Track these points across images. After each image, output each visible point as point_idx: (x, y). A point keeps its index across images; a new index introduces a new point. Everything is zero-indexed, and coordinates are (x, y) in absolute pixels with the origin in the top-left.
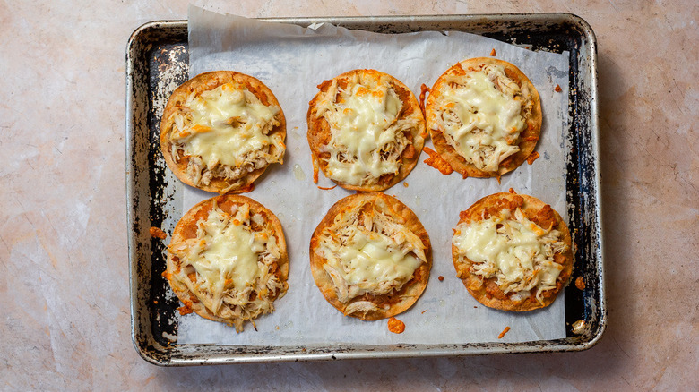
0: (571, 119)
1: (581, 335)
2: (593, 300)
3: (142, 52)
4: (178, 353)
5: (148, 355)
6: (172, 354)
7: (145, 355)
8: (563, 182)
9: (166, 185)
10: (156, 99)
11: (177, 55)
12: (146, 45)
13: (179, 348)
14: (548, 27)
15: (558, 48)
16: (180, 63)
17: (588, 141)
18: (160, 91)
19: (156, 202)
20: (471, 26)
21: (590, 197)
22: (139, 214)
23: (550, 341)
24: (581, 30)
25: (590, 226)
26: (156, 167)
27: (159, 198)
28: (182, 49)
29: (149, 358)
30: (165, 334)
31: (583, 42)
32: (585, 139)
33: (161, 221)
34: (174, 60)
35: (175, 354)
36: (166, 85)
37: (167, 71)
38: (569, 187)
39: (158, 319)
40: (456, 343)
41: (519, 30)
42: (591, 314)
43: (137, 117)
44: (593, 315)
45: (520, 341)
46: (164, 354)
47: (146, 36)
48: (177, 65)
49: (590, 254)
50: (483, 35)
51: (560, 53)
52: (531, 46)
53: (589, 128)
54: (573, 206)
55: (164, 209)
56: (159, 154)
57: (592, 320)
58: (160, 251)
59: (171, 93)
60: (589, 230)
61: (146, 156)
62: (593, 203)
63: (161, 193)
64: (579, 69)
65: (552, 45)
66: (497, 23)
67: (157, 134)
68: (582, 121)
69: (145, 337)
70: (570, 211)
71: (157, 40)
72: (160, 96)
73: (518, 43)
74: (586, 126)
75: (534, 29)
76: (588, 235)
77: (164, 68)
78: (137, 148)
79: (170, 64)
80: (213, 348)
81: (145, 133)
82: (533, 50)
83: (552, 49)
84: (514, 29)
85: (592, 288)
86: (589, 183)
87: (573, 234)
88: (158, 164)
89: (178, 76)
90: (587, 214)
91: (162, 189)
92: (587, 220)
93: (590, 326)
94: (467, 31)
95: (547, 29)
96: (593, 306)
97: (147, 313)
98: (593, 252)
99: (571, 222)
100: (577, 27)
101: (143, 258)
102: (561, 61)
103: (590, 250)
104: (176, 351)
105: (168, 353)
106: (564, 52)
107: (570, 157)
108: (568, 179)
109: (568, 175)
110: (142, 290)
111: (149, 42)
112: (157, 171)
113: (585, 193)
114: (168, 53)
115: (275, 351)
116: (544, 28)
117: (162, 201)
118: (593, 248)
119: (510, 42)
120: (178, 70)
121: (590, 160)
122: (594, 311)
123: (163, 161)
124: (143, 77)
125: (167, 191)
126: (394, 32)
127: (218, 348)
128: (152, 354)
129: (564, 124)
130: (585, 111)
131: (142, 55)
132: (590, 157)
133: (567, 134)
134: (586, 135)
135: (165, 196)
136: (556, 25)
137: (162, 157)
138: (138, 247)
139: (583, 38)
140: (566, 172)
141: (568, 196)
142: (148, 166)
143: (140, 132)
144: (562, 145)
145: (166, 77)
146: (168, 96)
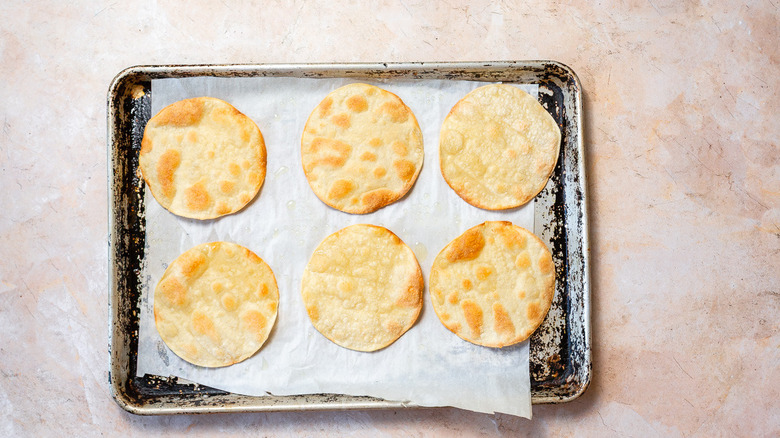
0: (138, 306)
1: (136, 83)
2: (122, 117)
3: (577, 374)
4: (537, 74)
5: (567, 72)
6: (544, 73)
7: (570, 72)
8: (149, 239)
9: (552, 240)
10: (562, 326)
11: (542, 371)
12: (573, 381)
13: (536, 79)
14: (161, 401)
15: (150, 380)
16: (539, 362)
17: (122, 280)
18: (558, 334)
19: (561, 223)
21: (122, 222)
22: (577, 209)
23: (168, 77)
24: (125, 397)
25: (122, 194)
26: (561, 258)
27: (558, 227)
28: (538, 378)
29: (566, 68)
30: (551, 93)
31: (123, 385)
32: (125, 283)
33: (556, 205)
34: (545, 366)
35: (541, 73)
36: (552, 341)
37: (551, 354)
38: (142, 235)
39: (557, 108)
41: (191, 397)
42: (125, 105)
43: (580, 306)
44: (122, 103)
45: (198, 78)
46: (552, 74)
47: (573, 389)
48: (542, 361)
49: (124, 164)
50: (229, 393)
51: (147, 376)
52: (178, 382)
53: (121, 293)
54: (139, 215)
55: (553, 216)
56: (558, 270)
57: (123, 98)
58: (556, 175)
59: (548, 332)
60: (123, 189)
61: (572, 268)
62: (118, 216)
63: (556, 232)
64: (128, 357)
65: (156, 384)
66: (214, 405)
67: (561, 291)
68: (127, 302)
69: (569, 90)
70: (143, 209)
71: (562, 386)
72: (558, 330)
73: (192, 386)
74: (123, 296)
75: (175, 400)
76: (124, 183)
77: (555, 357)
78: (581, 277)
79: (549, 363)
81: (572, 292)
82: (176, 378)
83: (157, 380)
86: (123, 237)
87: (140, 186)
88: (560, 261)
89: (541, 350)
90: (125, 207)
91: (555, 235)
92: (126, 199)
93: (127, 92)
94: (246, 397)
95: (161, 399)
96: (122, 112)
98: (121, 167)
99: (142, 198)
100: (129, 400)
101: (573, 166)
102: (149, 364)
103: (124, 169)
104: (539, 76)
105: (548, 74)
106: (142, 376)
107: (141, 266)
108: (144, 243)
109: (144, 247)
110: (574, 135)
111: (570, 383)
112: (561, 254)
113: (127, 228)
114: (551, 374)
115: (444, 74)
116: (163, 400)
117: (555, 224)
119: (200, 386)
120: (541, 355)
122: (121, 106)
123: (555, 264)
124: (577, 348)
125: (551, 234)
126: (322, 395)
127: (500, 79)
128: (563, 73)
129: (146, 300)
130: (124, 313)
131: (577, 369)
133: (143, 291)
134: (123, 288)
135: (553, 229)
136: (151, 403)
137: (556, 268)
138: (578, 177)
139: (124, 389)
140: (146, 250)
141: (144, 225)
142: (569, 258)
143: (577, 291)
144: (149, 278)
145: (553, 349)
146: (550, 330)
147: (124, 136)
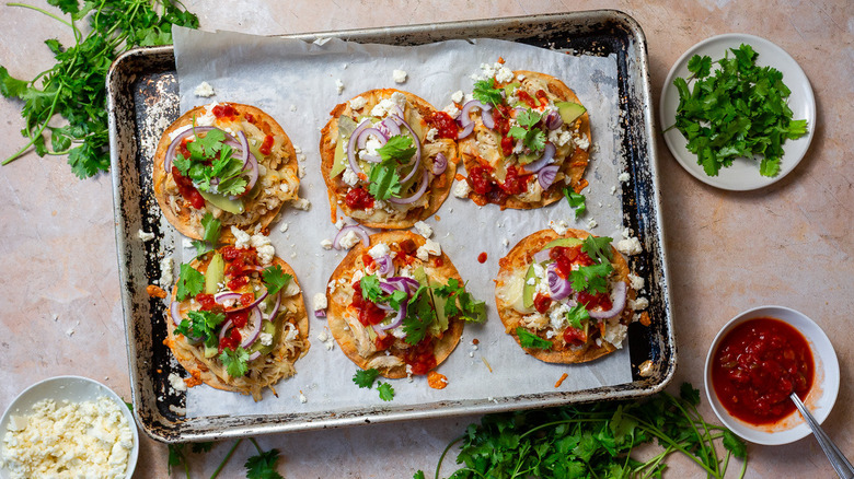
0: (623, 131)
1: (648, 377)
2: (661, 337)
3: (125, 84)
4: (189, 428)
5: (153, 432)
6: (181, 430)
7: (150, 433)
8: (619, 204)
9: (162, 236)
10: (144, 138)
11: (165, 85)
12: (129, 76)
13: (189, 422)
14: (590, 27)
15: (603, 51)
16: (169, 95)
17: (644, 155)
18: (149, 129)
19: (152, 256)
20: (502, 32)
21: (649, 219)
22: (133, 271)
23: (614, 387)
24: (628, 28)
25: (652, 251)
26: (150, 216)
27: (155, 252)
28: (170, 78)
29: (155, 436)
30: (172, 408)
31: (631, 42)
32: (639, 152)
33: (159, 277)
34: (162, 91)
35: (184, 429)
36: (155, 121)
37: (156, 105)
38: (626, 209)
39: (163, 390)
40: (506, 395)
41: (557, 33)
42: (659, 352)
43: (124, 159)
44: (662, 354)
45: (580, 389)
46: (172, 430)
47: (128, 65)
48: (167, 97)
49: (654, 285)
50: (516, 41)
51: (606, 56)
52: (572, 50)
53: (643, 141)
54: (632, 230)
55: (162, 263)
56: (152, 201)
57: (661, 359)
58: (160, 313)
59: (162, 129)
60: (651, 256)
61: (137, 204)
62: (654, 225)
63: (158, 246)
64: (629, 73)
65: (596, 47)
66: (531, 25)
67: (149, 178)
68: (636, 133)
69: (150, 411)
71: (141, 69)
72: (149, 133)
73: (557, 47)
74: (641, 138)
75: (574, 30)
76: (651, 263)
77: (151, 102)
78: (126, 195)
79: (159, 96)
80: (228, 419)
81: (134, 177)
82: (575, 54)
83: (596, 52)
84: (550, 32)
85: (658, 322)
86: (647, 203)
87: (634, 263)
88: (151, 212)
89: (168, 109)
90: (648, 238)
91: (158, 241)
92: (648, 246)
93: (658, 367)
94: (497, 37)
95: (588, 30)
96: (661, 343)
97: (151, 384)
98: (656, 281)
100: (623, 25)
101: (141, 322)
102: (608, 65)
103: (653, 280)
104: (187, 426)
105: (178, 426)
106: (611, 55)
108: (624, 200)
109: (623, 196)
110: (141, 358)
111: (132, 73)
112: (151, 220)
113: (643, 215)
114: (155, 84)
115: (299, 418)
116: (585, 29)
117: (159, 255)
118: (657, 277)
119: (548, 47)
120: (168, 104)
121: (647, 177)
122: (663, 350)
123: (158, 208)
124: (127, 113)
125: (164, 242)
126: (414, 44)
127: (234, 419)
128: (158, 430)
129: (615, 137)
130: (638, 121)
131: (125, 88)
132: (647, 173)
133: (620, 148)
134: (641, 149)
135: (162, 248)
136: (599, 24)
137: (156, 204)
138: (134, 309)
139: (630, 37)
140: (620, 192)
141: (625, 220)
142: (140, 216)
143: (129, 177)
144: (614, 162)
145: (154, 112)
146: (158, 133)
147: (656, 317)
